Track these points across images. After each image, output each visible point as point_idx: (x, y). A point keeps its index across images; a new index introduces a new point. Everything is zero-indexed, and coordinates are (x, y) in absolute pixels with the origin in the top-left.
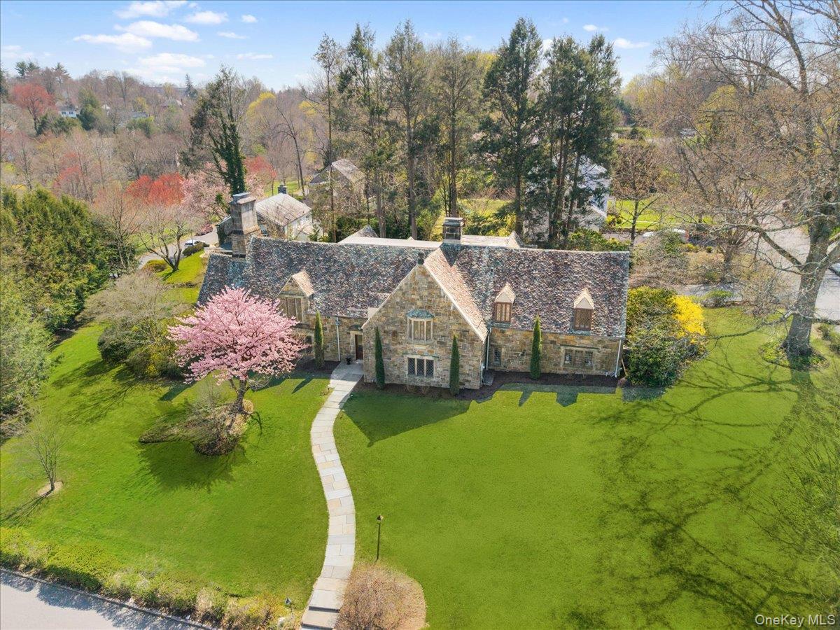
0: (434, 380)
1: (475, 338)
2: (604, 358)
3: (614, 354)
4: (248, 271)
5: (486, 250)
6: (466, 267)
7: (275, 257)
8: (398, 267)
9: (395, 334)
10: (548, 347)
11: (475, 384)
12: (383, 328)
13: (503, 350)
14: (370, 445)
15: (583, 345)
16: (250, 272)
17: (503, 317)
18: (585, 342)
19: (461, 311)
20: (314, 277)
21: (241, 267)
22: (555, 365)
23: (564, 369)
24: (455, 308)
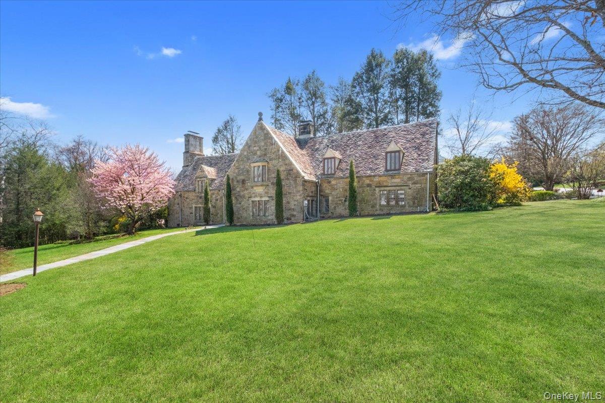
0: (270, 218)
2: (415, 194)
3: (424, 189)
9: (243, 182)
10: (365, 190)
11: (299, 218)
12: (236, 178)
13: (330, 198)
15: (395, 184)
17: (330, 170)
18: (396, 180)
22: (373, 207)
23: (380, 209)
24: (283, 152)
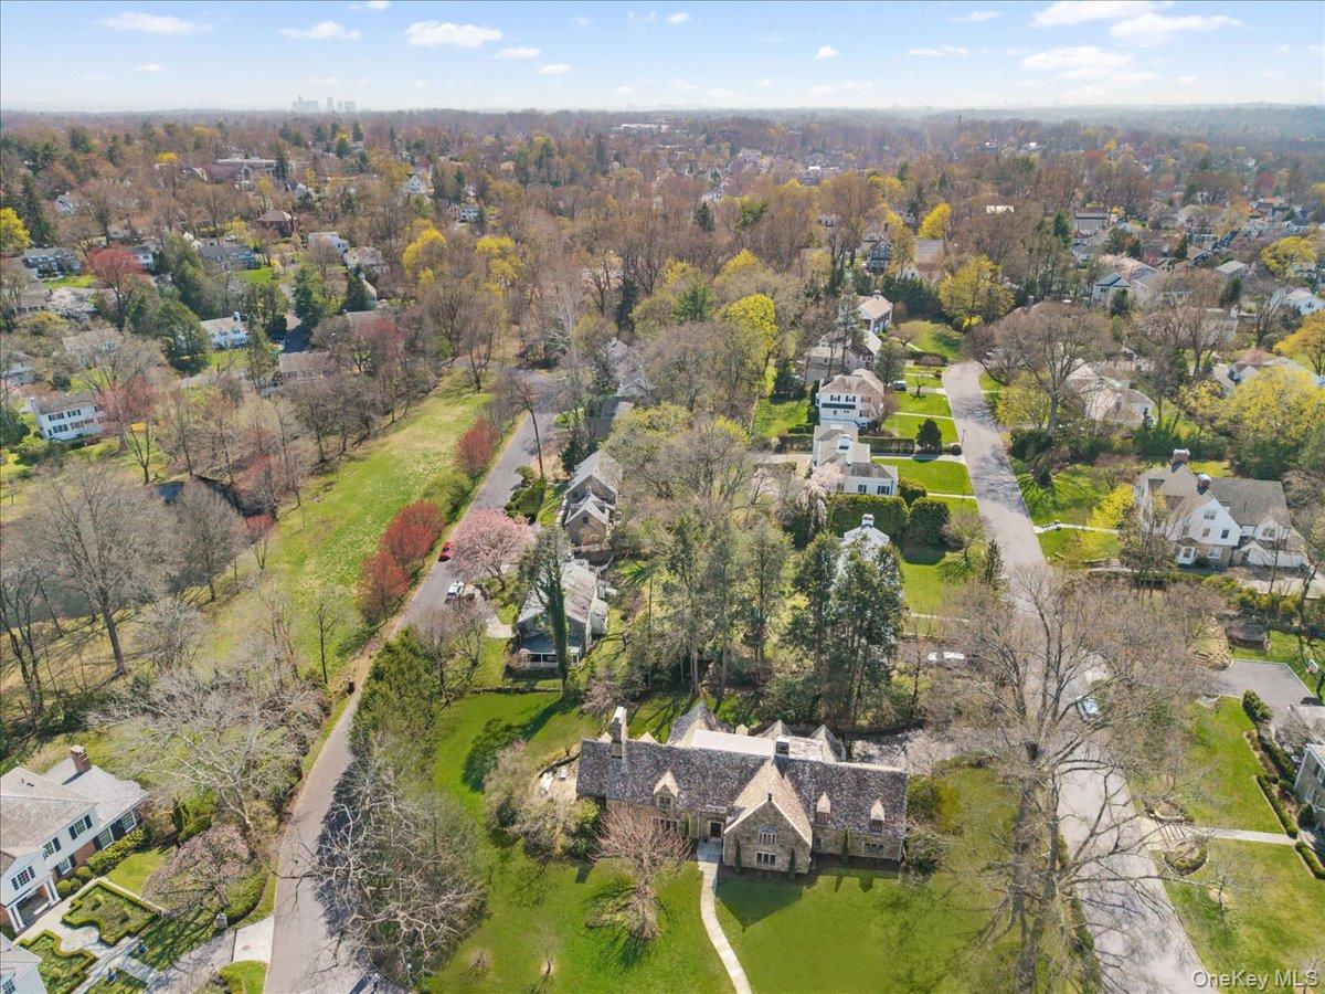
0: (775, 867)
1: (806, 845)
2: (891, 849)
3: (897, 848)
4: (625, 769)
5: (808, 764)
6: (793, 777)
7: (645, 758)
8: (741, 772)
9: (749, 838)
10: (854, 842)
11: (805, 871)
12: (741, 834)
13: (822, 841)
14: (743, 931)
15: (877, 841)
16: (626, 770)
17: (823, 821)
18: (879, 839)
19: (796, 828)
20: (677, 778)
21: (619, 766)
22: (859, 853)
23: (864, 855)
24: (792, 827)
